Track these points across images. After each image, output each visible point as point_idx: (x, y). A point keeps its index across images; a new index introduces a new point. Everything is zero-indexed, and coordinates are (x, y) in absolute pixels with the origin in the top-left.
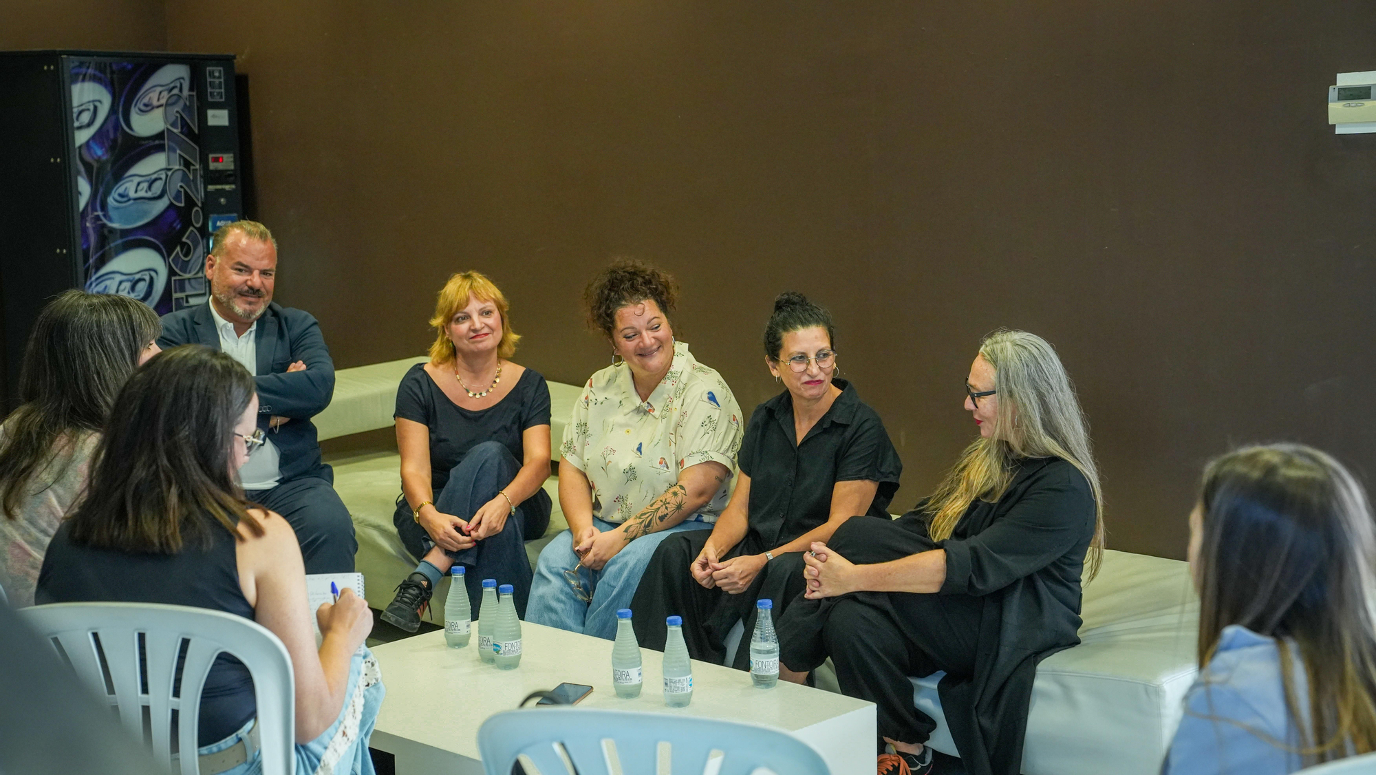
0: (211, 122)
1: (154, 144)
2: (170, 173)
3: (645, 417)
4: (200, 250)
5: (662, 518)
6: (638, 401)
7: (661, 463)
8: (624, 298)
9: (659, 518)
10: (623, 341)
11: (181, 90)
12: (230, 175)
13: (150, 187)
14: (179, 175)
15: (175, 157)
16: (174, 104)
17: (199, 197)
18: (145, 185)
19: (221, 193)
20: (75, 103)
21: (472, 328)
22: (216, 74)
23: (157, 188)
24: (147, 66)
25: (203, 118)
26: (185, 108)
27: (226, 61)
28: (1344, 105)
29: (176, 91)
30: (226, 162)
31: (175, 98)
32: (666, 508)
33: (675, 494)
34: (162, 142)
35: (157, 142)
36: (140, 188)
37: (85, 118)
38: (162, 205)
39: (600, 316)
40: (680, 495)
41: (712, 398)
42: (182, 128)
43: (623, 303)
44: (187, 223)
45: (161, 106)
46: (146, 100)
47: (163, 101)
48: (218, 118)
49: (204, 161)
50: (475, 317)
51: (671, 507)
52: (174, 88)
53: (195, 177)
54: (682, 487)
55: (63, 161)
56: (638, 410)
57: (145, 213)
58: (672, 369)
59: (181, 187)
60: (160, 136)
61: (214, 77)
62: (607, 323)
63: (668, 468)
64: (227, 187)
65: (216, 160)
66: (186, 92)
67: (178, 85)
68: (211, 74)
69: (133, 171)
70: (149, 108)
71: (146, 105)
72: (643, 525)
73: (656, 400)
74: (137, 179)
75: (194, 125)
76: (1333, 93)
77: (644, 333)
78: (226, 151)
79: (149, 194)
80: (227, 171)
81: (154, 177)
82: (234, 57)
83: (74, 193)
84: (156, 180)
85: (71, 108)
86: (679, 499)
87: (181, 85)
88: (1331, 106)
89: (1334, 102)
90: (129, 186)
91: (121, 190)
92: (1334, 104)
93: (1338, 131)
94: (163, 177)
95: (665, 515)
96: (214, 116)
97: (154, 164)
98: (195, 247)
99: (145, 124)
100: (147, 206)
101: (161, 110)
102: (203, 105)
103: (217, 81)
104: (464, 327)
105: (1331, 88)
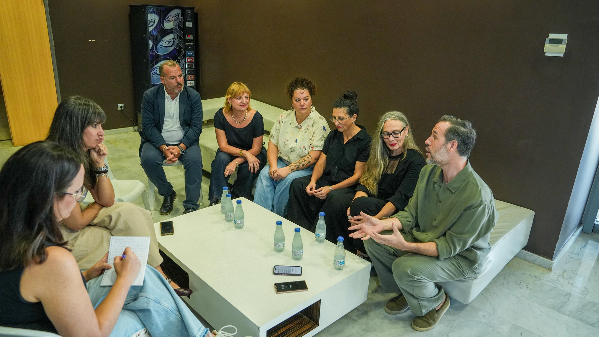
0: (187, 26)
1: (170, 31)
2: (174, 40)
3: (299, 130)
4: (183, 61)
5: (303, 165)
6: (297, 124)
7: (303, 148)
8: (298, 87)
9: (302, 165)
10: (294, 102)
11: (178, 16)
12: (192, 41)
13: (169, 43)
14: (177, 40)
15: (176, 35)
16: (176, 20)
17: (183, 46)
18: (168, 43)
19: (190, 45)
20: (149, 19)
21: (243, 102)
22: (189, 12)
23: (171, 43)
24: (169, 9)
25: (185, 25)
26: (180, 21)
27: (192, 9)
28: (551, 46)
29: (177, 17)
30: (191, 37)
31: (177, 18)
32: (305, 162)
33: (308, 158)
34: (172, 31)
35: (171, 31)
36: (166, 43)
37: (152, 23)
38: (172, 48)
39: (289, 91)
40: (310, 158)
41: (324, 129)
42: (178, 27)
43: (298, 88)
44: (179, 53)
45: (173, 21)
46: (168, 19)
47: (173, 19)
48: (189, 25)
49: (185, 36)
50: (244, 98)
51: (306, 162)
52: (176, 16)
53: (182, 41)
54: (310, 156)
55: (146, 35)
56: (297, 127)
57: (167, 51)
58: (310, 116)
59: (178, 43)
60: (172, 29)
61: (189, 13)
62: (291, 94)
63: (305, 150)
64: (191, 44)
65: (188, 36)
66: (180, 17)
67: (178, 15)
68: (187, 12)
69: (164, 39)
70: (169, 21)
71: (168, 20)
72: (296, 166)
73: (304, 125)
74: (166, 41)
75: (182, 26)
76: (547, 41)
77: (302, 100)
78: (191, 34)
79: (169, 45)
80: (191, 39)
81: (170, 40)
82: (194, 8)
83: (147, 45)
84: (171, 41)
85: (148, 21)
86: (309, 160)
87: (179, 15)
88: (546, 45)
89: (547, 44)
90: (163, 43)
91: (161, 44)
92: (548, 45)
93: (546, 55)
94: (173, 41)
95: (304, 165)
96: (188, 24)
97: (170, 37)
98: (182, 60)
99: (168, 26)
100: (168, 48)
101: (172, 22)
102: (185, 21)
103: (189, 14)
104: (239, 101)
105: (547, 38)
